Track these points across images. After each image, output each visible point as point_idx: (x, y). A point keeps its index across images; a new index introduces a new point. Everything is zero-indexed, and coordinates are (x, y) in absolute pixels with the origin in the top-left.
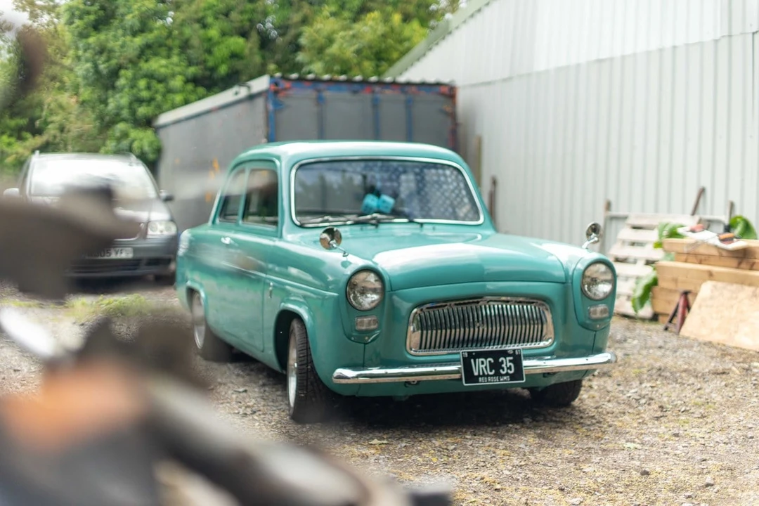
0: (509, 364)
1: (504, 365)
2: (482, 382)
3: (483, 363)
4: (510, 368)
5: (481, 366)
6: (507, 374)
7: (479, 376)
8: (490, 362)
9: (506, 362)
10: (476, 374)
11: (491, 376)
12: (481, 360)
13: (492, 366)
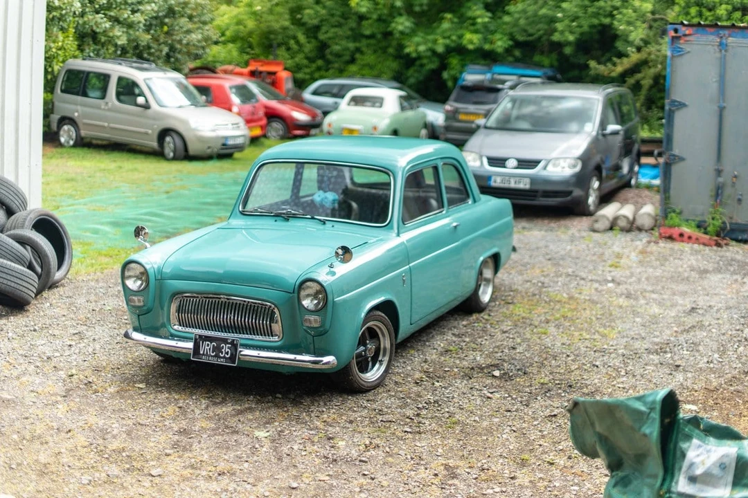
0: (227, 350)
1: (223, 350)
2: (204, 359)
3: (208, 345)
4: (227, 353)
5: (206, 348)
6: (224, 357)
7: (203, 354)
8: (214, 345)
9: (226, 348)
10: (201, 352)
11: (212, 356)
12: (207, 343)
13: (214, 349)
